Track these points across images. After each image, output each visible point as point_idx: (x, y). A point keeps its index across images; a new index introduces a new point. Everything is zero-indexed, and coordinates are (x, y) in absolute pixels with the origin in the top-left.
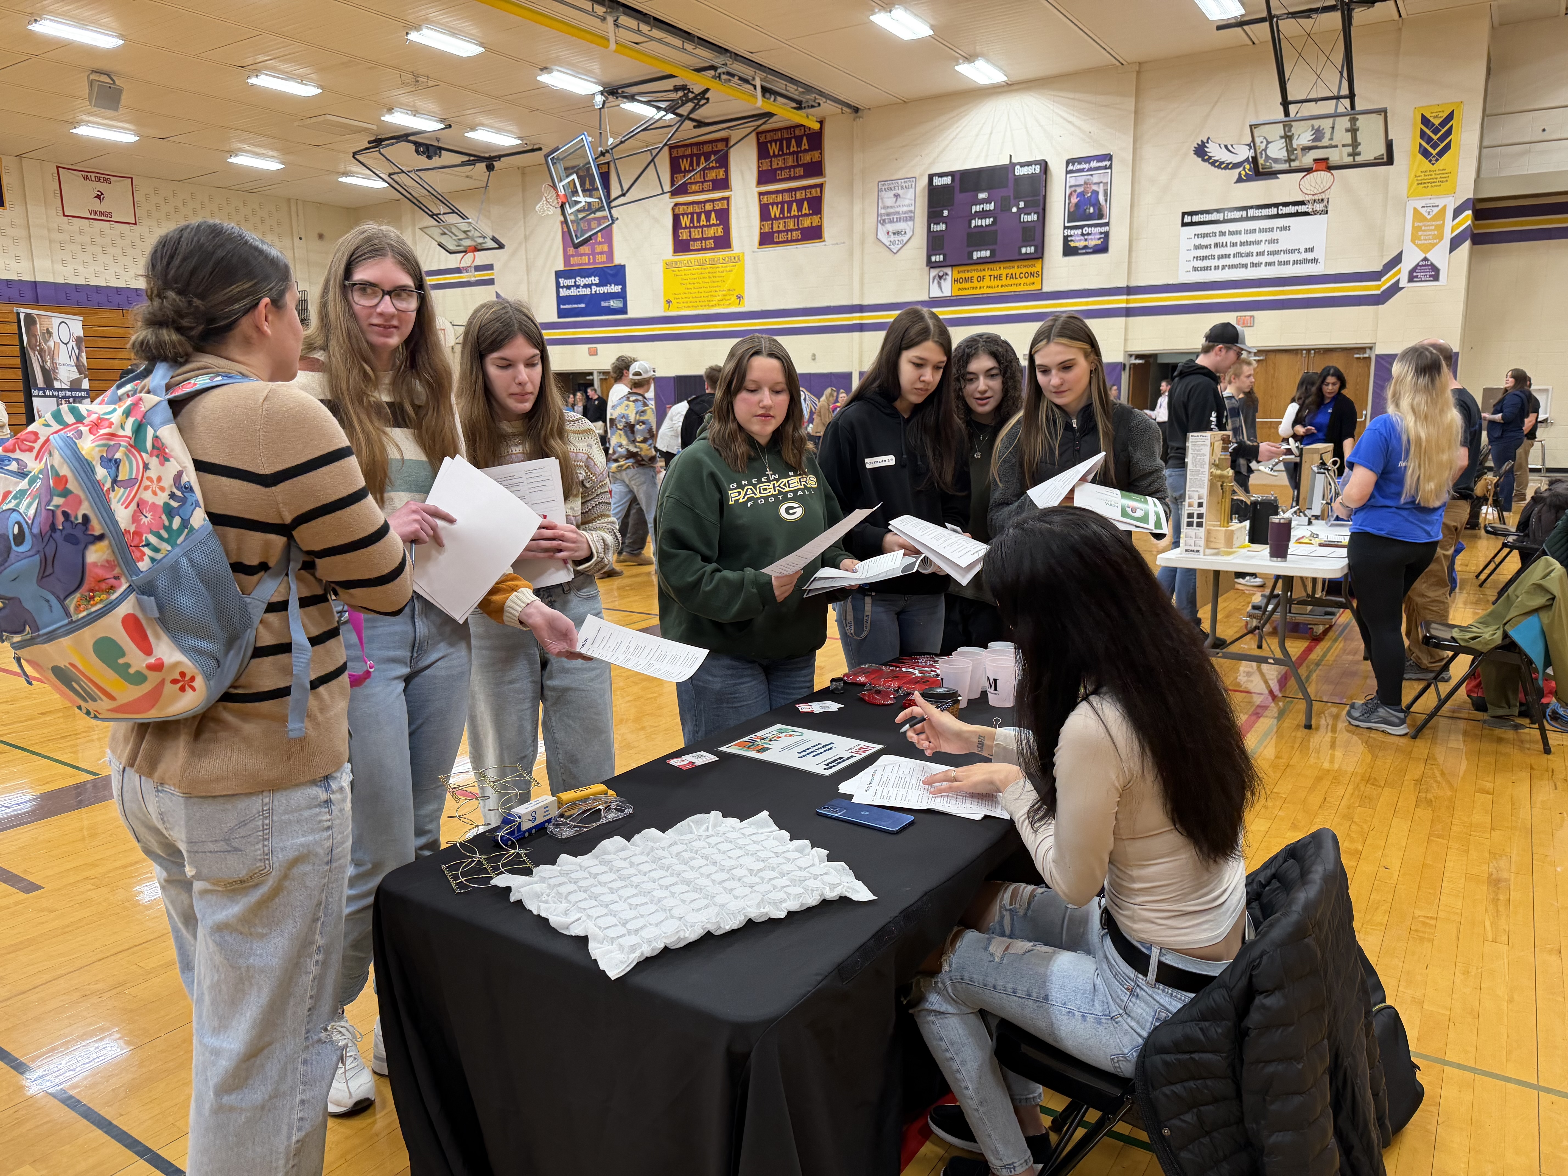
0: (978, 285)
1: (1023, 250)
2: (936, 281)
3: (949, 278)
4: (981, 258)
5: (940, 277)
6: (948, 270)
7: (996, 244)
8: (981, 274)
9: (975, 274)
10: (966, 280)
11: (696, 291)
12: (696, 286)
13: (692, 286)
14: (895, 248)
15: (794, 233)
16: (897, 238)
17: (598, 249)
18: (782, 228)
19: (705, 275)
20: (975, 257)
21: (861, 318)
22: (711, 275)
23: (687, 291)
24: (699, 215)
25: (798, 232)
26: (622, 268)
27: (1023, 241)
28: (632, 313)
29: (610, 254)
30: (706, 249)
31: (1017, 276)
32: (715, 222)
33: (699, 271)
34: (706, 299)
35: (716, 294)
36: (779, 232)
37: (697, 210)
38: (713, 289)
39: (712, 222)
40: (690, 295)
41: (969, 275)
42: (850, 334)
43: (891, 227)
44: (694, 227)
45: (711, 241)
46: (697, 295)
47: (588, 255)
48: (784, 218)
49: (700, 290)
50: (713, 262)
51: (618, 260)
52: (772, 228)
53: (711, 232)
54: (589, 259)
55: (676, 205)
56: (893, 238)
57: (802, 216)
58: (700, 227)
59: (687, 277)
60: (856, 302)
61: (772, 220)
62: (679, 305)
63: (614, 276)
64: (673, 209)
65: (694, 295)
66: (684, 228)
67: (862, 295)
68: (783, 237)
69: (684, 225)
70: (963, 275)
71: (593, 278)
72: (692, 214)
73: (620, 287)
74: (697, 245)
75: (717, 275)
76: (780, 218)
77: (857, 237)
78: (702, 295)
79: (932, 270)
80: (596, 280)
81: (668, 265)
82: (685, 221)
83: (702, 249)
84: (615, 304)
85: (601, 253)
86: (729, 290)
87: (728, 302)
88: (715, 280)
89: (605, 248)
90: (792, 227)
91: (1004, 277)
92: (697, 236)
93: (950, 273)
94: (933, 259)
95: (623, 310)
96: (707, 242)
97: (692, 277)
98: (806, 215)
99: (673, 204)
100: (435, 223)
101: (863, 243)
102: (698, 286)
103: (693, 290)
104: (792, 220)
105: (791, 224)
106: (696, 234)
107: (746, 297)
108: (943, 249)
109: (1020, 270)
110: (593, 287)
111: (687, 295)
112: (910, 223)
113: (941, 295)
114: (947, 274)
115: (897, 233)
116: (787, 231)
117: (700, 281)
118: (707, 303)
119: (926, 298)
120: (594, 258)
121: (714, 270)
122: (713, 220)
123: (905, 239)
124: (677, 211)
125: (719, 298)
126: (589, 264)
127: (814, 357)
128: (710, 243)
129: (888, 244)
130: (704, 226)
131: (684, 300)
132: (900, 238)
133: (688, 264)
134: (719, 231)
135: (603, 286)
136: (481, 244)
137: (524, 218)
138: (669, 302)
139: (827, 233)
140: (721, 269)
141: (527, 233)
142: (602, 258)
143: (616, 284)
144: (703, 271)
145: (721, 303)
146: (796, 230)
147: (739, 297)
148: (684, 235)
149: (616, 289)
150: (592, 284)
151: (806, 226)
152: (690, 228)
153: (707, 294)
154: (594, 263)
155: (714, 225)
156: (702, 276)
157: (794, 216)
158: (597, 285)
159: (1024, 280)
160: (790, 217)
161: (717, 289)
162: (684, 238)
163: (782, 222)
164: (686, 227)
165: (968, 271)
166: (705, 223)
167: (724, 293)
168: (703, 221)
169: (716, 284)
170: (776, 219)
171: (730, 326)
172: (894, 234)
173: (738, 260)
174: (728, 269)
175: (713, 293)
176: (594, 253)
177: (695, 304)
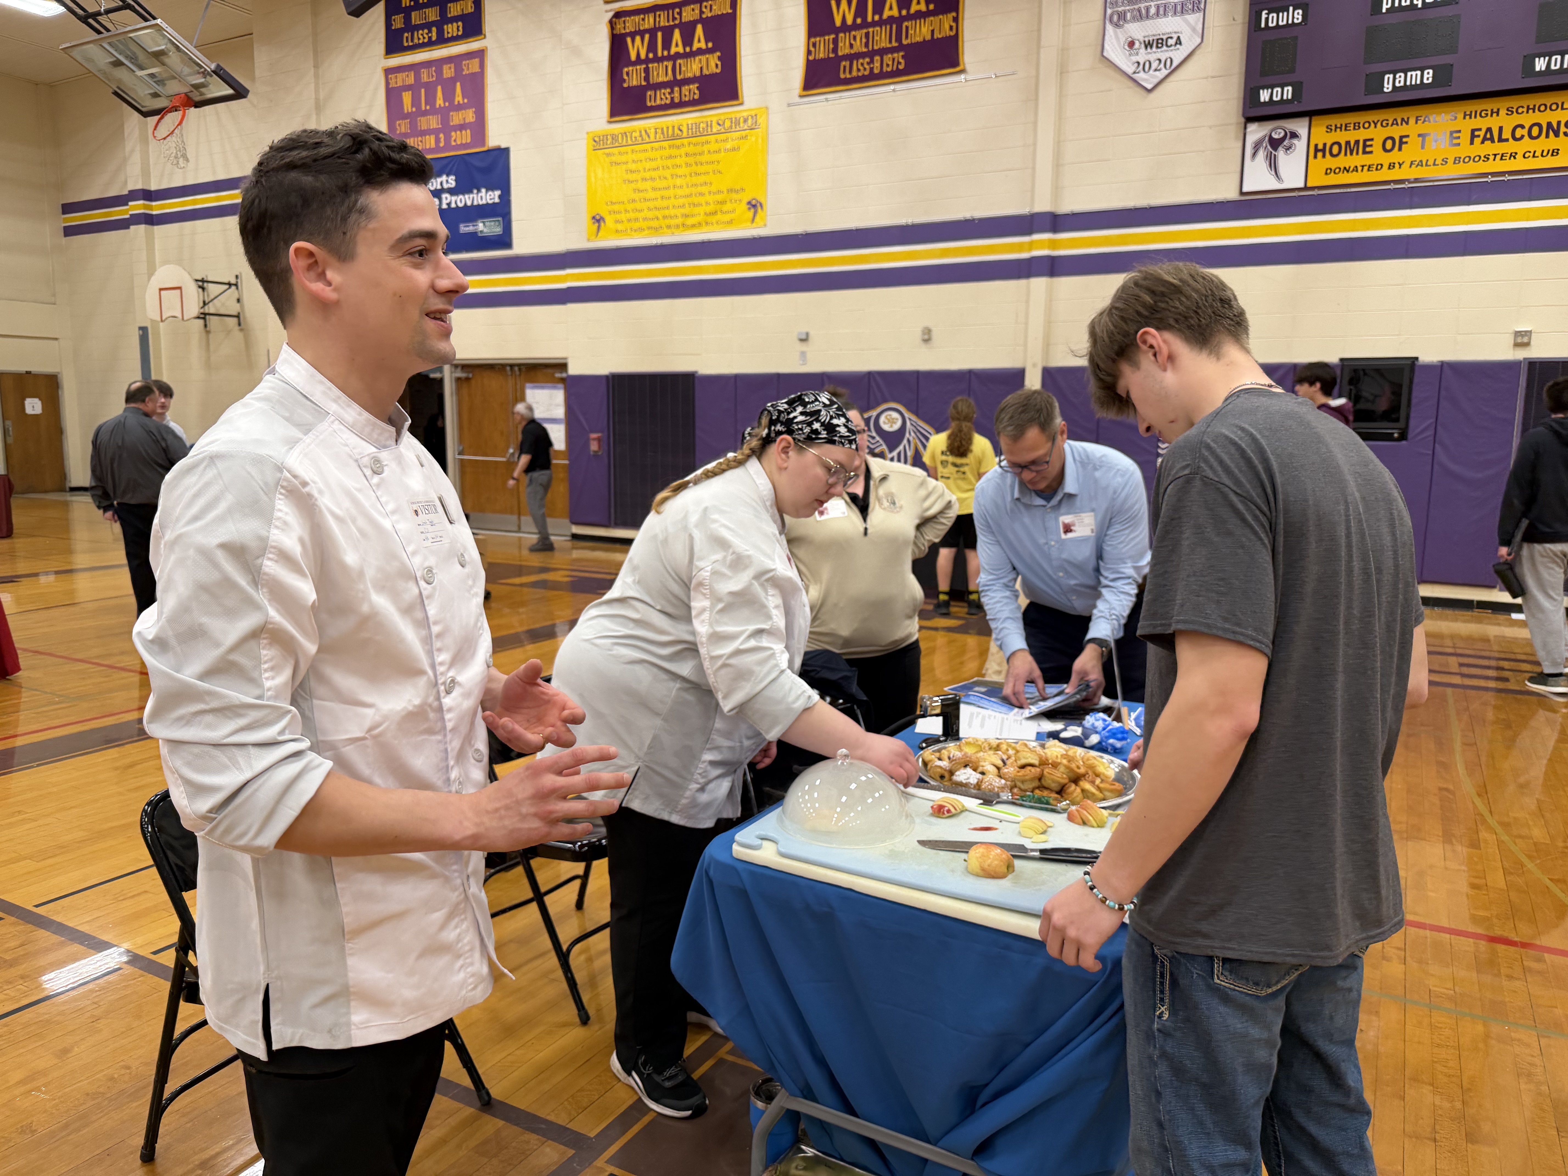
0: (1386, 159)
1: (1540, 64)
2: (1261, 154)
3: (1300, 145)
4: (1405, 87)
5: (1275, 144)
6: (1300, 127)
7: (1453, 50)
8: (1396, 132)
9: (1378, 134)
10: (1351, 148)
11: (658, 194)
12: (658, 184)
13: (648, 185)
14: (1148, 79)
15: (888, 58)
16: (1154, 55)
17: (456, 118)
18: (859, 47)
19: (678, 161)
20: (1388, 87)
21: (1053, 244)
22: (690, 160)
23: (636, 196)
24: (668, 33)
25: (899, 56)
26: (503, 154)
27: (1540, 39)
28: (522, 245)
29: (479, 127)
30: (682, 104)
31: (1506, 134)
32: (703, 45)
33: (666, 153)
34: (679, 212)
35: (701, 200)
36: (851, 58)
37: (663, 23)
38: (694, 190)
39: (696, 46)
40: (645, 205)
41: (1361, 135)
42: (1022, 282)
43: (1138, 30)
44: (658, 60)
45: (694, 87)
46: (659, 203)
47: (435, 132)
48: (865, 25)
49: (665, 193)
50: (696, 132)
51: (495, 139)
52: (835, 50)
53: (693, 68)
54: (437, 140)
55: (618, 15)
56: (1143, 55)
57: (910, 17)
58: (669, 58)
59: (639, 166)
60: (1042, 205)
61: (837, 31)
62: (620, 227)
63: (487, 171)
64: (612, 24)
65: (651, 204)
66: (634, 64)
67: (1057, 190)
68: (860, 67)
69: (633, 57)
70: (1342, 137)
71: (444, 178)
72: (653, 32)
73: (498, 193)
74: (662, 97)
75: (705, 158)
76: (855, 27)
77: (1049, 57)
78: (673, 201)
79: (1252, 127)
80: (450, 182)
81: (599, 142)
82: (637, 48)
83: (673, 105)
84: (485, 227)
85: (461, 127)
86: (730, 191)
87: (727, 217)
88: (700, 169)
89: (469, 116)
90: (885, 44)
91: (1466, 136)
92: (662, 79)
93: (1303, 132)
94: (1264, 96)
95: (504, 240)
96: (685, 89)
97: (648, 165)
98: (919, 15)
99: (611, 14)
100: (95, 36)
101: (1062, 71)
102: (664, 183)
103: (651, 194)
104: (885, 30)
105: (882, 38)
106: (660, 73)
107: (769, 204)
108: (1292, 71)
109: (1516, 119)
110: (444, 196)
111: (638, 206)
112: (1194, 18)
113: (1274, 185)
114: (1294, 135)
115: (1159, 43)
116: (871, 54)
117: (667, 173)
118: (679, 221)
119: (1231, 194)
120: (448, 138)
121: (699, 149)
122: (700, 41)
123: (1178, 55)
124: (620, 29)
125: (709, 209)
126: (437, 149)
127: (927, 337)
128: (692, 91)
129: (1129, 69)
130: (678, 56)
131: (632, 215)
132: (1163, 54)
133: (643, 138)
134: (712, 64)
135: (463, 193)
136: (197, 87)
137: (316, 67)
138: (598, 220)
139: (969, 54)
140: (714, 147)
141: (322, 96)
142: (462, 137)
143: (490, 188)
144: (674, 152)
145: (713, 219)
146: (892, 50)
147: (754, 206)
148: (633, 77)
149: (488, 197)
150: (442, 190)
151: (919, 39)
152: (647, 61)
153: (681, 201)
154: (448, 147)
155: (700, 52)
156: (669, 162)
157: (891, 19)
158: (452, 192)
159: (1527, 144)
160: (881, 23)
161: (704, 189)
162: (635, 83)
163: (859, 34)
164: (639, 61)
165: (1357, 126)
166: (680, 49)
167: (719, 197)
168: (677, 46)
169: (702, 179)
170: (845, 28)
171: (732, 268)
172: (1148, 45)
173: (753, 123)
174: (729, 146)
175: (696, 200)
176: (447, 128)
177: (655, 224)
